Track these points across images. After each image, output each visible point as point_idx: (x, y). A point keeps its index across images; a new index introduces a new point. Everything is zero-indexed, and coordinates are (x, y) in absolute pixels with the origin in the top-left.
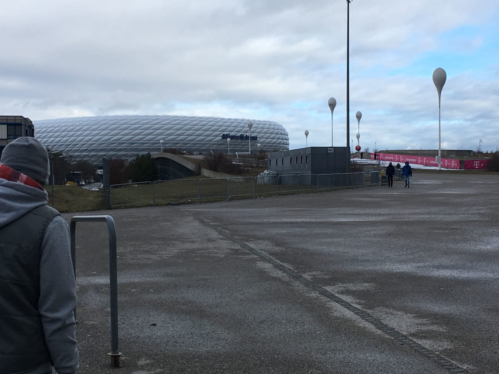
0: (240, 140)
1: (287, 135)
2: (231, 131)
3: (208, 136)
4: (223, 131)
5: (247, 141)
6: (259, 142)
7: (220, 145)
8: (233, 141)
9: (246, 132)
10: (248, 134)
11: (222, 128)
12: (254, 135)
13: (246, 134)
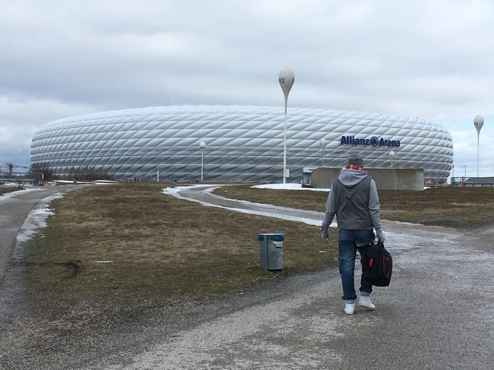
0: (370, 147)
1: (449, 140)
2: (357, 132)
3: (317, 139)
4: (343, 131)
5: (382, 148)
6: (403, 149)
7: (336, 153)
8: (358, 146)
9: (382, 133)
10: (385, 137)
11: (341, 127)
12: (394, 138)
13: (381, 137)
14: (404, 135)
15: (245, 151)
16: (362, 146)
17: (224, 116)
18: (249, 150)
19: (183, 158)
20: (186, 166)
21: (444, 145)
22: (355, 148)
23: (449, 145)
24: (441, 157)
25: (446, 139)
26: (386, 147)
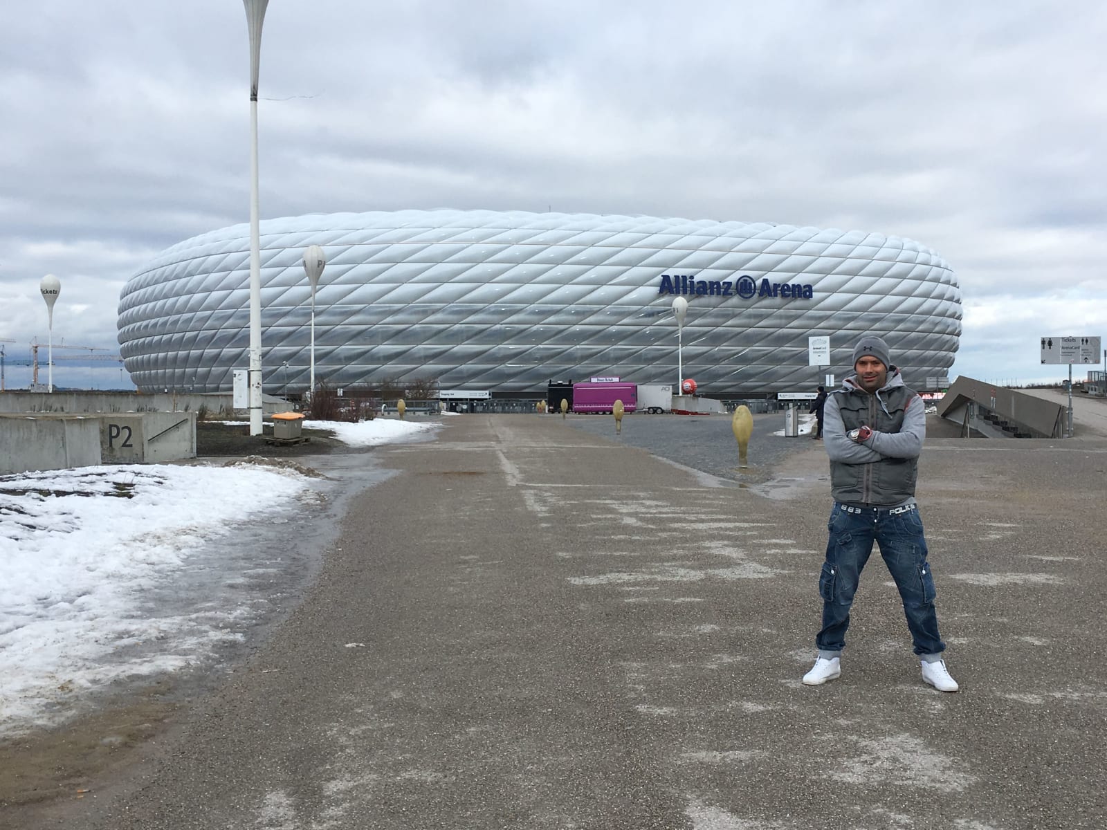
0: (735, 300)
2: (702, 266)
3: (599, 282)
4: (666, 265)
5: (767, 302)
6: (821, 305)
7: (651, 315)
8: (706, 300)
9: (769, 268)
10: (774, 277)
11: (662, 255)
12: (800, 279)
13: (765, 277)
14: (826, 272)
15: (426, 313)
16: (714, 299)
17: (377, 235)
18: (434, 312)
21: (933, 294)
22: (696, 302)
23: (944, 295)
24: (922, 322)
25: (936, 280)
26: (778, 300)
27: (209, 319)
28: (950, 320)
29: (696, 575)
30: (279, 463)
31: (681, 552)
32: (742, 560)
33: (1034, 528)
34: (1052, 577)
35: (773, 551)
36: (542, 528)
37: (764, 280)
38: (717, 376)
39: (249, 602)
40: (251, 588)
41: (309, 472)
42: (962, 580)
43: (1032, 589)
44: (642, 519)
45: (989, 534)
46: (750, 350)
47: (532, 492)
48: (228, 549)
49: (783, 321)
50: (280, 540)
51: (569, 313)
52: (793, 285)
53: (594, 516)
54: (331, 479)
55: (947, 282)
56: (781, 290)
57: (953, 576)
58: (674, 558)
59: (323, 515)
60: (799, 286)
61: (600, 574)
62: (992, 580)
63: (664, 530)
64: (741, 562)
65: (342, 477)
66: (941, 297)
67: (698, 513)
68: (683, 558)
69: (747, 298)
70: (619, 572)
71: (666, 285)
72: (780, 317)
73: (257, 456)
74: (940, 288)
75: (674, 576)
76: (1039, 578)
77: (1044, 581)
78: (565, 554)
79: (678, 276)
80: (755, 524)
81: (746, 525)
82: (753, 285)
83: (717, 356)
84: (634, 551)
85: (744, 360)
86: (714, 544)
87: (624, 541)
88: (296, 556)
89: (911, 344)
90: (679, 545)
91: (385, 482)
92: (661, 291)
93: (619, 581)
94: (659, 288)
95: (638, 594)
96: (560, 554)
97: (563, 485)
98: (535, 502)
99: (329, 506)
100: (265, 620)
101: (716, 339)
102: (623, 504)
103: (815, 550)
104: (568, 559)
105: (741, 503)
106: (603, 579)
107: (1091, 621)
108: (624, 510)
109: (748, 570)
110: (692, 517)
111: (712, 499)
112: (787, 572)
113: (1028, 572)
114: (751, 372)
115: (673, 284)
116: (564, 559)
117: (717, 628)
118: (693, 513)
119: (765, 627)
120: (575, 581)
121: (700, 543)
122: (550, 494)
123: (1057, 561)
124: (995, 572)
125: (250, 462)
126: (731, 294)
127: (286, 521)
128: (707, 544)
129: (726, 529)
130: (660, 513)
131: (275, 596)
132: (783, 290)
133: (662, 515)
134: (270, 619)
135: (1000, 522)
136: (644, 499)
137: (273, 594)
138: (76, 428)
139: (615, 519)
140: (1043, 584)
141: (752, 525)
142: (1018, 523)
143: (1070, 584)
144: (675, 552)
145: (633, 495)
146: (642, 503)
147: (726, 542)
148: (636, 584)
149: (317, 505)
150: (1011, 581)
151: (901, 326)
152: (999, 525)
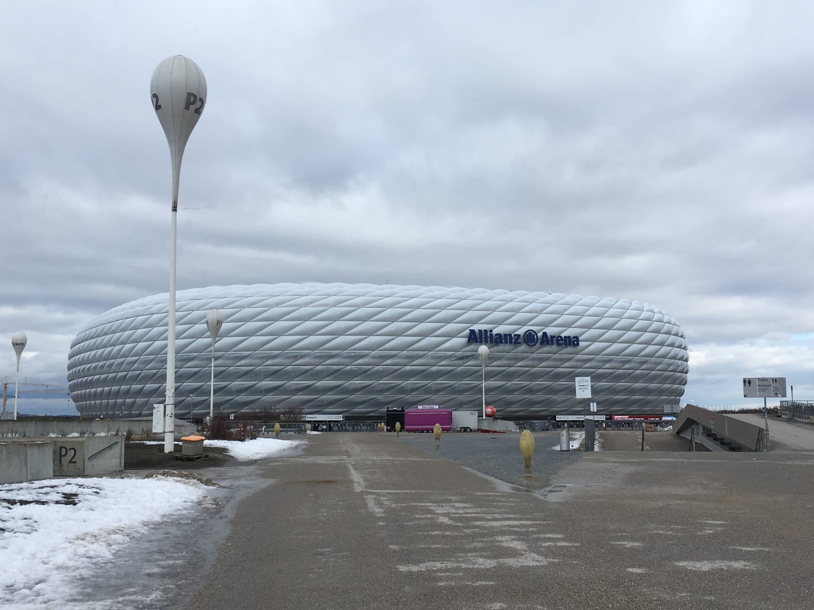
0: (523, 347)
2: (498, 322)
3: (424, 335)
4: (472, 322)
5: (546, 348)
6: (586, 351)
7: (461, 358)
8: (502, 347)
9: (547, 324)
10: (551, 331)
11: (469, 315)
12: (569, 332)
13: (544, 331)
14: (589, 327)
15: (296, 357)
16: (507, 347)
17: (261, 301)
18: (302, 357)
19: (196, 373)
20: (201, 387)
21: (667, 343)
22: (495, 349)
23: (675, 344)
24: (660, 363)
25: (668, 333)
26: (554, 348)
27: (136, 362)
28: (680, 362)
29: (490, 563)
30: (185, 475)
31: (480, 545)
32: (525, 551)
33: (738, 525)
34: (748, 564)
35: (548, 544)
36: (379, 526)
37: (543, 332)
38: (511, 403)
39: (162, 587)
40: (163, 576)
41: (208, 482)
42: (683, 566)
43: (733, 574)
44: (451, 518)
45: (705, 530)
46: (535, 384)
47: (372, 496)
48: (147, 545)
49: (558, 363)
50: (185, 537)
51: (401, 357)
52: (565, 336)
53: (417, 516)
54: (224, 487)
55: (677, 335)
56: (556, 340)
57: (676, 563)
58: (475, 550)
59: (217, 517)
60: (569, 337)
61: (420, 562)
62: (705, 566)
63: (469, 527)
64: (524, 553)
65: (232, 485)
66: (672, 345)
67: (494, 513)
68: (482, 549)
69: (532, 346)
70: (434, 561)
71: (473, 336)
72: (556, 360)
73: (169, 470)
74: (672, 339)
75: (474, 564)
76: (739, 565)
77: (743, 567)
78: (395, 547)
79: (481, 330)
80: (535, 522)
81: (529, 523)
82: (536, 336)
83: (511, 388)
84: (446, 544)
85: (530, 391)
86: (505, 538)
87: (439, 536)
88: (198, 550)
89: (652, 379)
90: (479, 539)
91: (264, 489)
92: (469, 341)
93: (434, 569)
94: (467, 339)
95: (447, 579)
96: (392, 547)
97: (395, 491)
98: (375, 505)
99: (222, 509)
100: (173, 602)
101: (510, 376)
102: (439, 506)
103: (578, 543)
104: (398, 551)
105: (526, 504)
106: (422, 567)
107: (774, 599)
108: (440, 511)
109: (528, 559)
110: (489, 517)
111: (505, 502)
112: (557, 560)
113: (730, 560)
114: (537, 400)
115: (478, 336)
116: (395, 550)
117: (504, 606)
118: (490, 513)
119: (539, 605)
120: (402, 568)
121: (494, 537)
122: (386, 498)
123: (753, 551)
124: (707, 560)
125: (164, 475)
126: (520, 343)
127: (190, 522)
128: (499, 538)
129: (514, 526)
130: (466, 513)
131: (181, 582)
132: (557, 340)
133: (467, 515)
134: (177, 601)
135: (713, 520)
136: (455, 502)
137: (179, 581)
138: (35, 450)
139: (432, 519)
140: (742, 569)
141: (533, 522)
142: (727, 521)
143: (761, 569)
144: (476, 544)
145: (447, 499)
146: (454, 506)
147: (513, 537)
148: (447, 570)
149: (213, 509)
150: (719, 567)
151: (644, 366)
152: (713, 522)
